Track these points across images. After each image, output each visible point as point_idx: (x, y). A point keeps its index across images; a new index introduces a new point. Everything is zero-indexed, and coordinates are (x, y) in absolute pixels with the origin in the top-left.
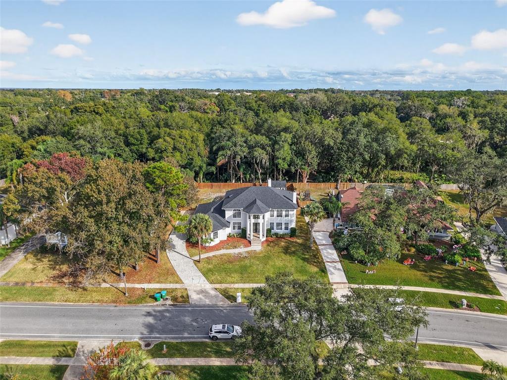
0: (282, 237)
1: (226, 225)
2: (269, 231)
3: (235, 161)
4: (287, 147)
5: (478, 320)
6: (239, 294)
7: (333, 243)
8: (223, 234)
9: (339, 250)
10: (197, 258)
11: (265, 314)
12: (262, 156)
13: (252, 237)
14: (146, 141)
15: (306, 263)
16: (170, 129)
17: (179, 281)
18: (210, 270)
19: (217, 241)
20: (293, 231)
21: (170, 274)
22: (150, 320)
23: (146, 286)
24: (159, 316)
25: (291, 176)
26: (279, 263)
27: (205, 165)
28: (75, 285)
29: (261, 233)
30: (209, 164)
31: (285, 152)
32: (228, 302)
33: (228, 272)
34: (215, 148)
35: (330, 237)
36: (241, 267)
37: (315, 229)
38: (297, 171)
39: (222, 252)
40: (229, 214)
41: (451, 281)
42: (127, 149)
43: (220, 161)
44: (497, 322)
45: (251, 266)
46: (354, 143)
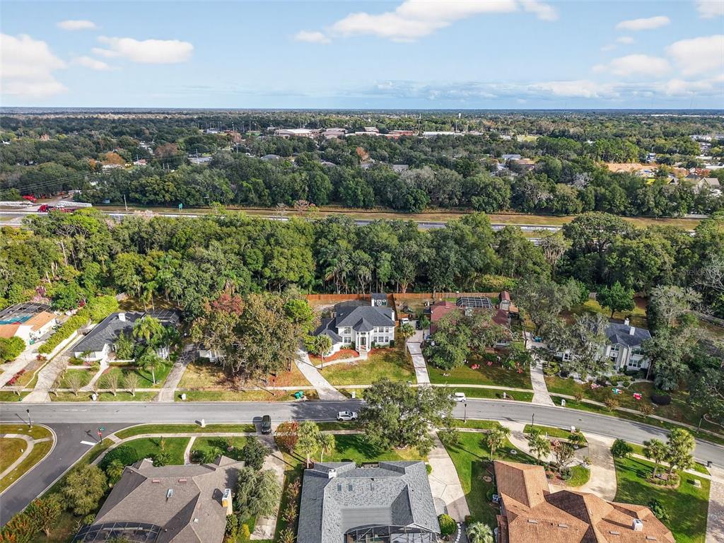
0: (384, 348)
1: (338, 340)
2: (373, 343)
3: (341, 275)
4: (387, 264)
5: (511, 405)
6: (354, 392)
7: (422, 352)
8: (337, 347)
9: (426, 358)
10: (320, 366)
11: (374, 402)
12: (365, 272)
13: (360, 349)
14: (261, 260)
15: (401, 368)
16: (281, 247)
17: (309, 384)
18: (331, 376)
19: (333, 353)
20: (392, 343)
21: (301, 379)
22: (295, 408)
23: (287, 388)
24: (299, 405)
25: (391, 287)
26: (381, 370)
27: (313, 279)
28: (235, 389)
29: (367, 345)
30: (317, 278)
31: (385, 268)
32: (345, 398)
33: (344, 377)
34: (321, 262)
35: (421, 347)
36: (353, 373)
37: (408, 341)
38: (396, 283)
39: (338, 361)
40: (341, 330)
41: (500, 380)
42: (245, 268)
43: (328, 277)
44: (522, 406)
45: (360, 372)
46: (446, 260)
